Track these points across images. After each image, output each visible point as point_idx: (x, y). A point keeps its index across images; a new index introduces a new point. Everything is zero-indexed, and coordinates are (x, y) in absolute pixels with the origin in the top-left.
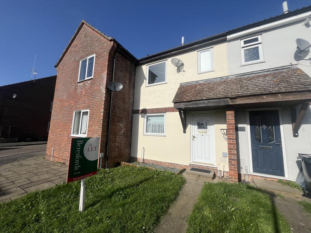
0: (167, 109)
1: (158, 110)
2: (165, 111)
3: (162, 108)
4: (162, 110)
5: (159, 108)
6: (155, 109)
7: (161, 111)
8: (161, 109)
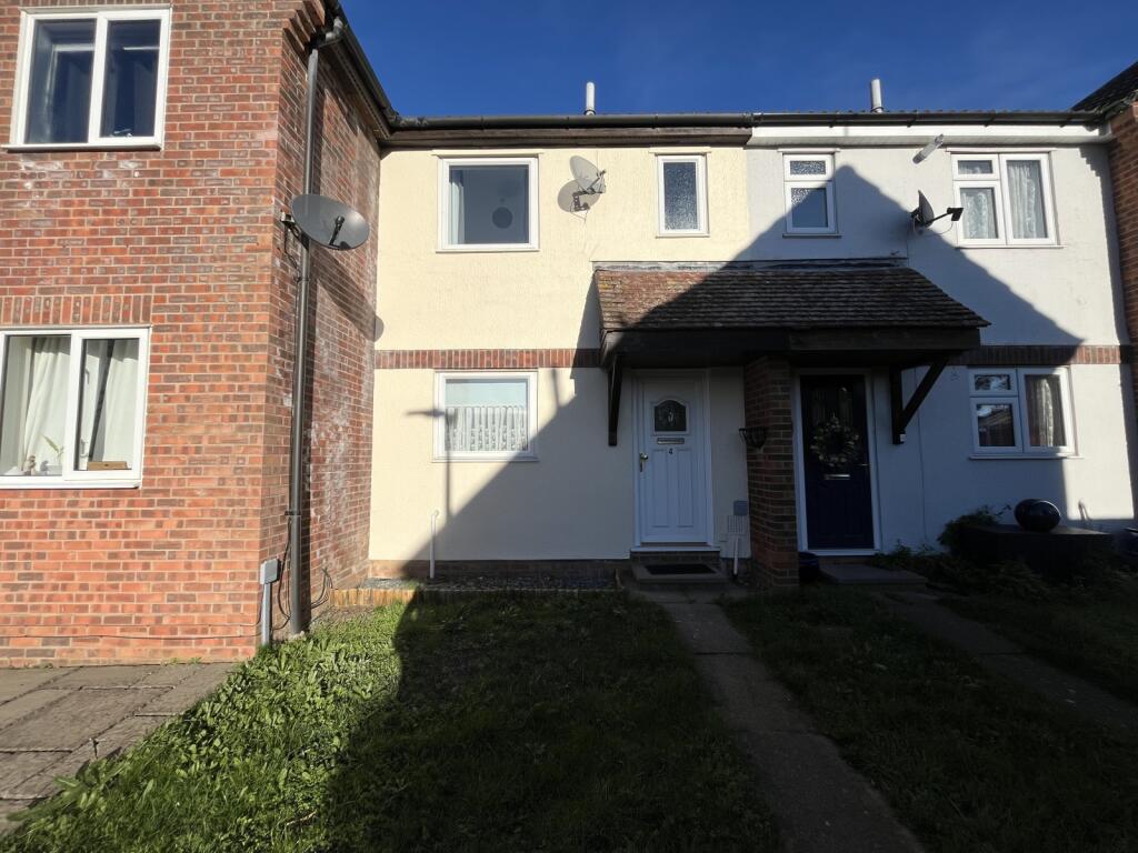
0: (541, 355)
1: (502, 358)
2: (534, 363)
3: (522, 351)
4: (521, 357)
5: (508, 352)
6: (489, 352)
7: (514, 362)
8: (515, 352)
